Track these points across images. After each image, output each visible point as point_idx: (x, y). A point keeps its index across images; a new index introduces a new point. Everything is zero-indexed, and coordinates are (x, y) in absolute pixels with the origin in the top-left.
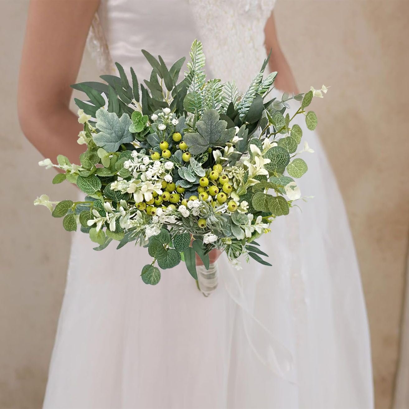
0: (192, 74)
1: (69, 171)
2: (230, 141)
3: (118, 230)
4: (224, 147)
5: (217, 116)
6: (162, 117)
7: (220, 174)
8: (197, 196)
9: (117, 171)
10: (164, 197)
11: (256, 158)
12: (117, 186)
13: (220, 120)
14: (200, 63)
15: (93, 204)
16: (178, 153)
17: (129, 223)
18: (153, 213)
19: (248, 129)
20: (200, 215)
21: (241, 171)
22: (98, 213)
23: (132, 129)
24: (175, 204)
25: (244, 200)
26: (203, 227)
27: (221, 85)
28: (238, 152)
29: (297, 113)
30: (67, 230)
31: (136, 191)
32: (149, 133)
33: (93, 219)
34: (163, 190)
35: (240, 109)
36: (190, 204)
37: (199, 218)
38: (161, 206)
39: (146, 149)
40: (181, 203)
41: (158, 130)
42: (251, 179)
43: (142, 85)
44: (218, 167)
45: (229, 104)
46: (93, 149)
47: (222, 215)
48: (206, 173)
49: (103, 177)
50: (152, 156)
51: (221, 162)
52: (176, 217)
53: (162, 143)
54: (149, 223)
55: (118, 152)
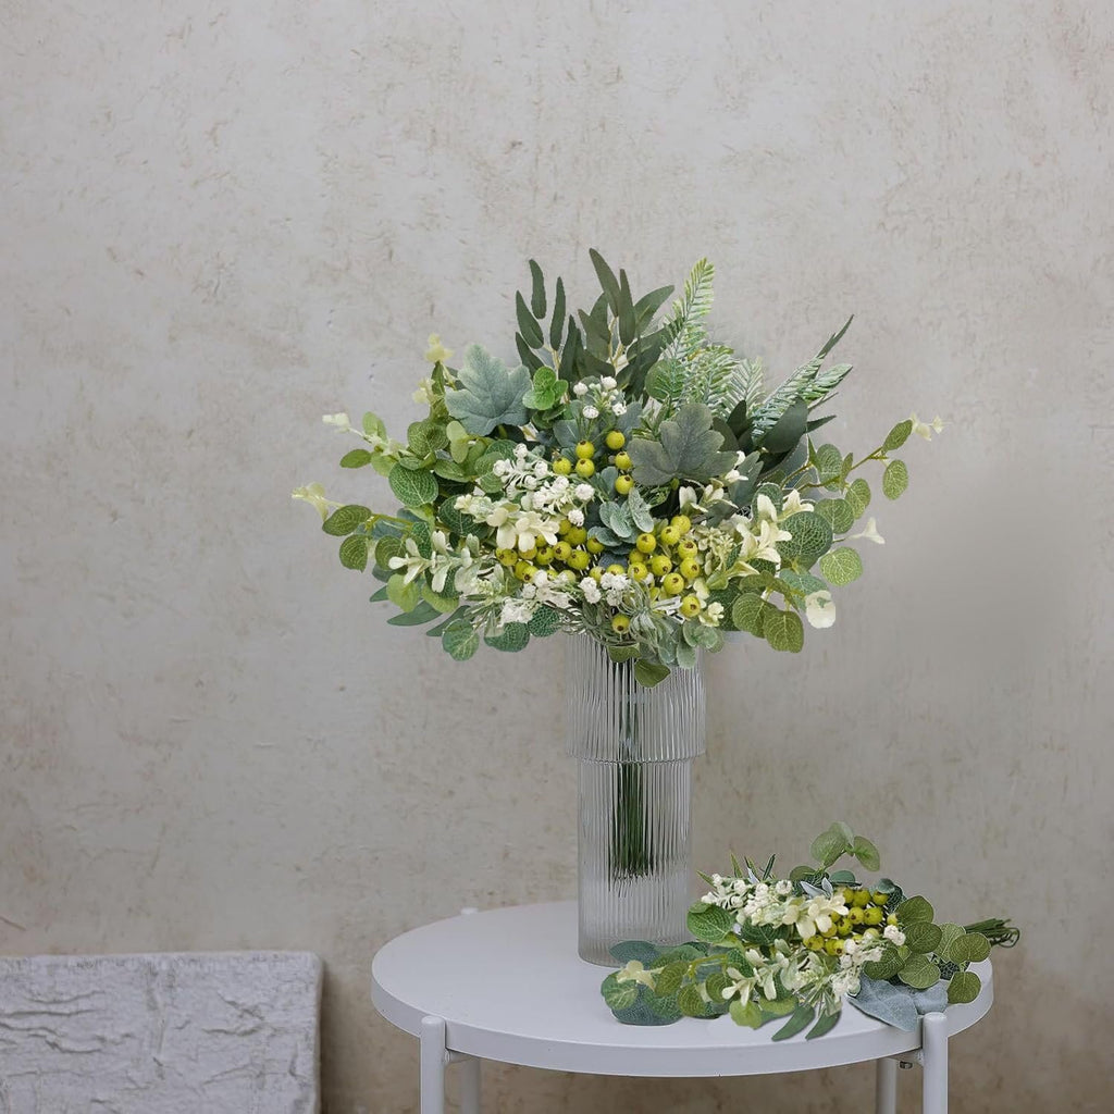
0: (678, 324)
1: (379, 450)
2: (721, 476)
3: (449, 592)
4: (706, 486)
5: (707, 421)
6: (595, 393)
7: (683, 536)
8: (626, 567)
9: (476, 474)
10: (559, 551)
11: (764, 525)
12: (470, 504)
13: (711, 429)
14: (701, 306)
15: (411, 527)
16: (609, 473)
17: (472, 585)
18: (528, 577)
19: (762, 463)
20: (620, 605)
21: (727, 542)
22: (416, 547)
23: (530, 400)
24: (576, 572)
25: (717, 600)
26: (620, 633)
27: (730, 362)
28: (730, 503)
29: (871, 457)
30: (345, 565)
31: (504, 525)
32: (561, 417)
33: (403, 557)
34: (560, 537)
35: (758, 418)
36: (606, 580)
37: (617, 611)
38: (546, 568)
39: (546, 447)
40: (588, 572)
41: (581, 415)
42: (743, 563)
43: (571, 319)
44: (681, 523)
45: (737, 403)
46: (441, 418)
47: (664, 618)
48: (656, 527)
49: (445, 480)
50: (555, 465)
51: (692, 513)
52: (572, 597)
53: (583, 443)
54: (514, 596)
55: (488, 439)
